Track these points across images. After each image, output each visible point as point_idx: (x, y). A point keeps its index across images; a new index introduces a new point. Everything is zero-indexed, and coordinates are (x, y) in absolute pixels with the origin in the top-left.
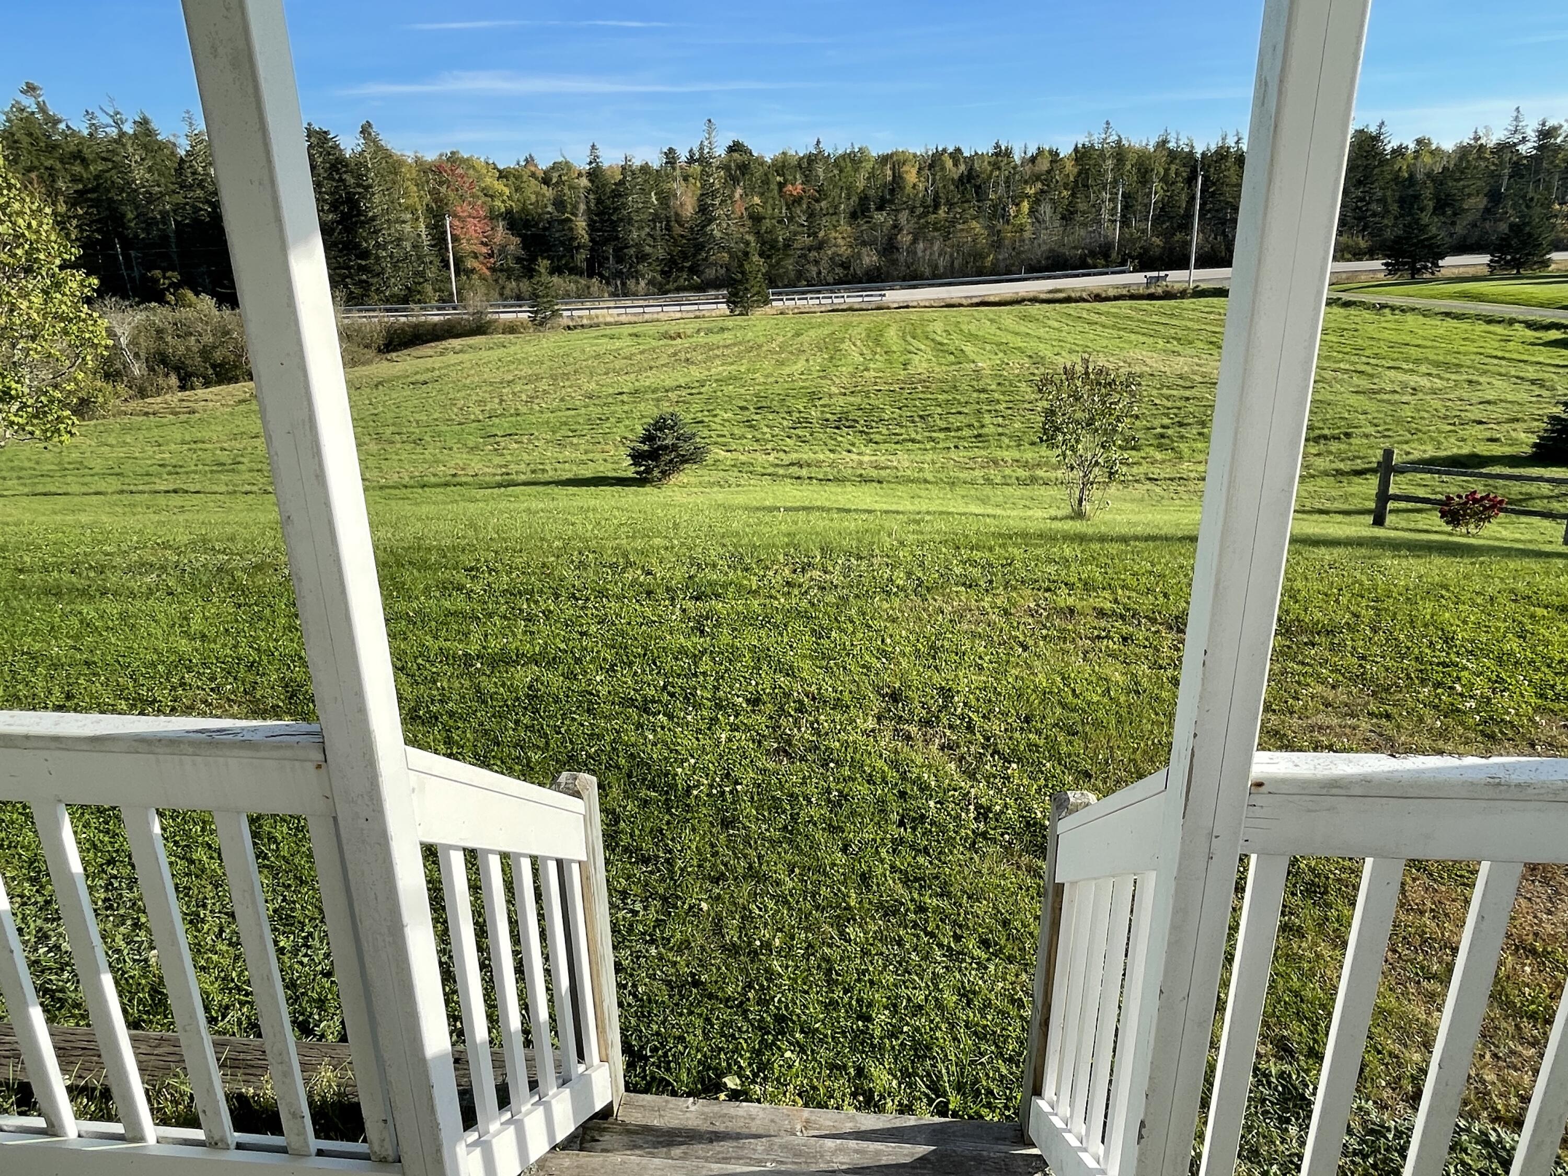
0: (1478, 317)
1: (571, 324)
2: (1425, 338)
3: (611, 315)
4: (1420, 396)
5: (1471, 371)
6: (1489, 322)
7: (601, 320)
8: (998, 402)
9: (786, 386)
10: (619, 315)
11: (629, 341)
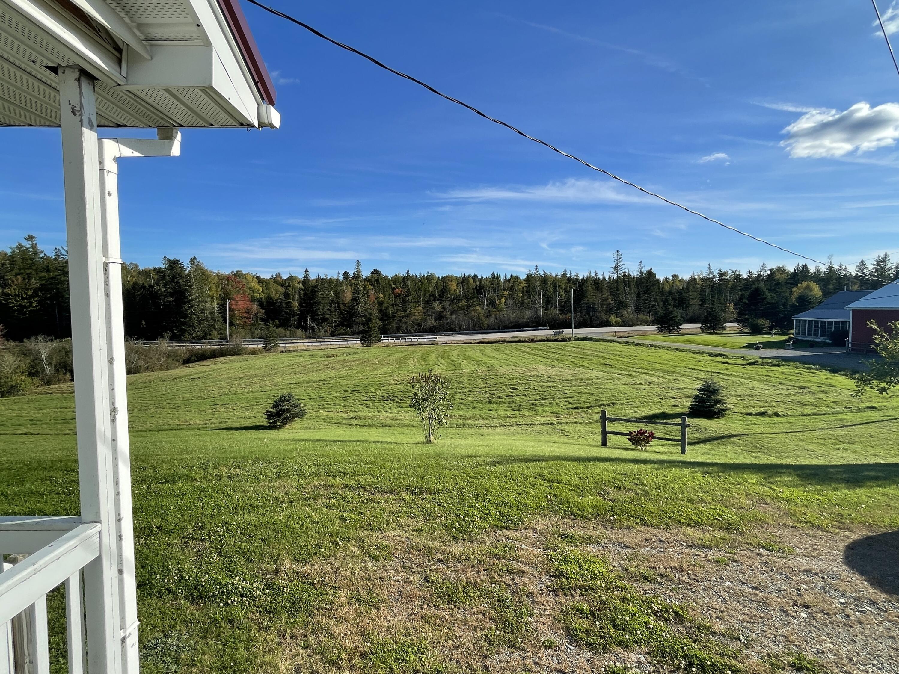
0: (690, 351)
1: (284, 350)
2: (664, 360)
3: (305, 346)
4: (652, 386)
5: (677, 375)
6: (694, 353)
7: (299, 348)
8: (466, 388)
9: (371, 380)
10: (308, 346)
11: (308, 358)
